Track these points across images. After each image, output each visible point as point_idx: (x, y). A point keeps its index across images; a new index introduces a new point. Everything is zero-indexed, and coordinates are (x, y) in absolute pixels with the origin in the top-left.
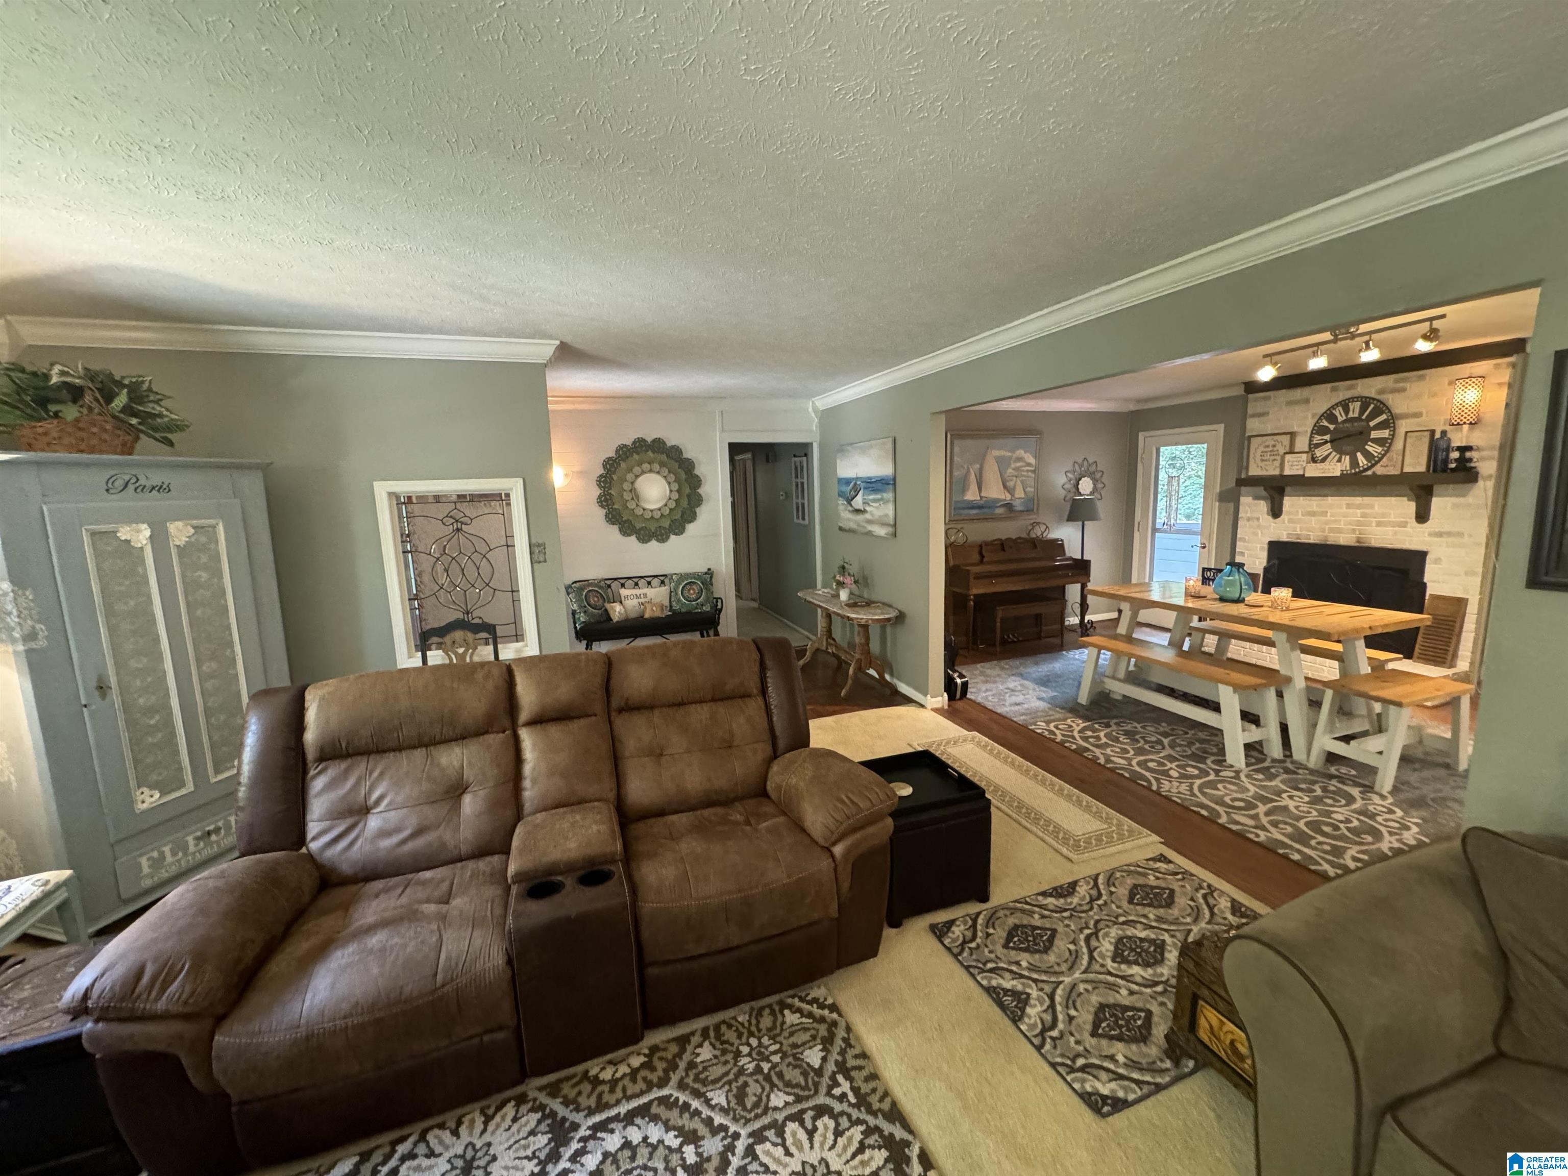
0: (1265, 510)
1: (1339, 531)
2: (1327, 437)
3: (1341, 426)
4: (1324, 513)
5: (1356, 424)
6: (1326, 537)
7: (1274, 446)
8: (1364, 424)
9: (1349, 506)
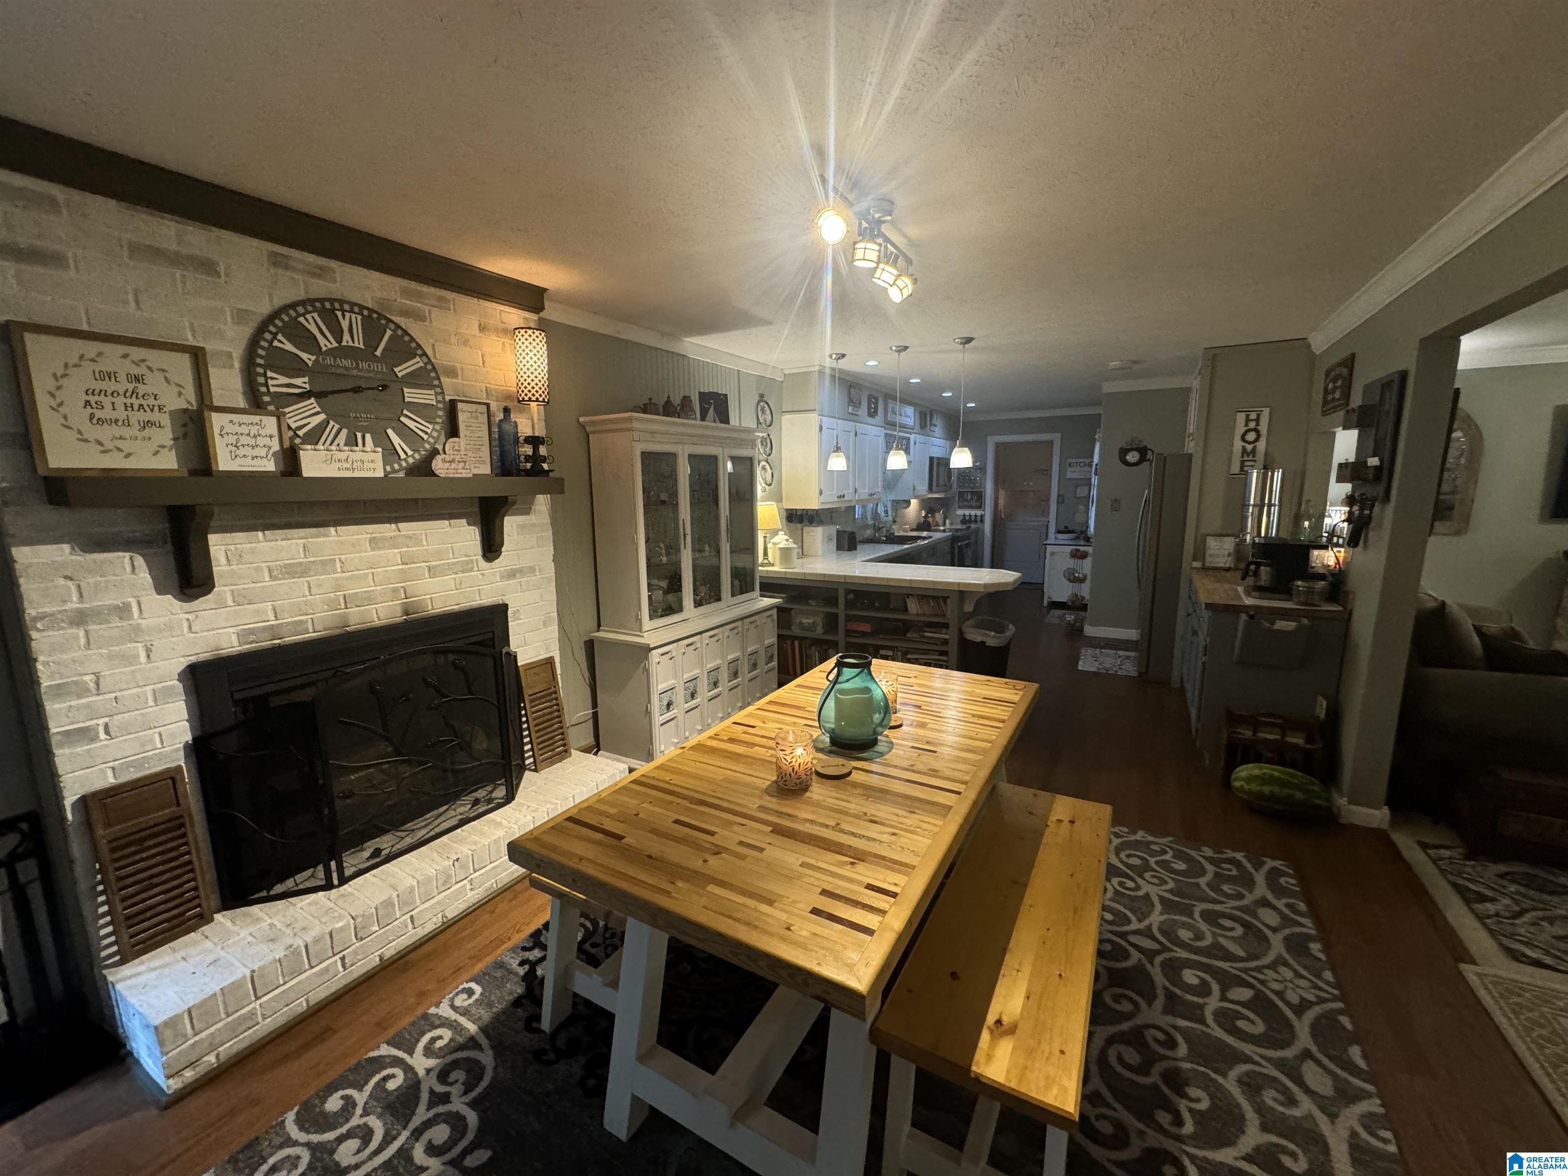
0: (145, 577)
1: (369, 599)
2: (302, 382)
3: (329, 361)
4: (327, 566)
5: (364, 365)
6: (344, 617)
7: (138, 379)
8: (381, 368)
9: (374, 543)
